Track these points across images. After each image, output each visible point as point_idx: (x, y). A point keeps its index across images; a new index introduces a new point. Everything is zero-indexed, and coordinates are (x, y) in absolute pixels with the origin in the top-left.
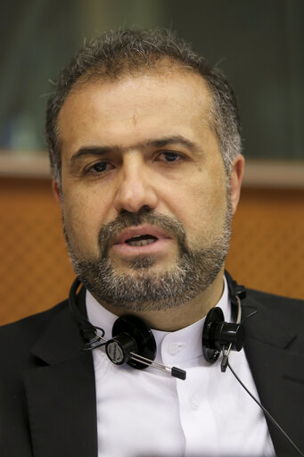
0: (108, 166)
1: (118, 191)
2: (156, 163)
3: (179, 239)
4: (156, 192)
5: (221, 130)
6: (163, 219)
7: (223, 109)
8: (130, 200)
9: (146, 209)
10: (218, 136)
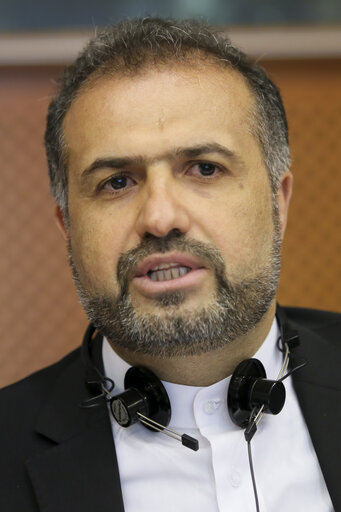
0: (129, 181)
1: (142, 211)
2: (187, 177)
3: (216, 270)
4: (187, 212)
5: (266, 138)
6: (197, 246)
7: (268, 113)
8: (157, 221)
9: (176, 233)
10: (262, 144)
